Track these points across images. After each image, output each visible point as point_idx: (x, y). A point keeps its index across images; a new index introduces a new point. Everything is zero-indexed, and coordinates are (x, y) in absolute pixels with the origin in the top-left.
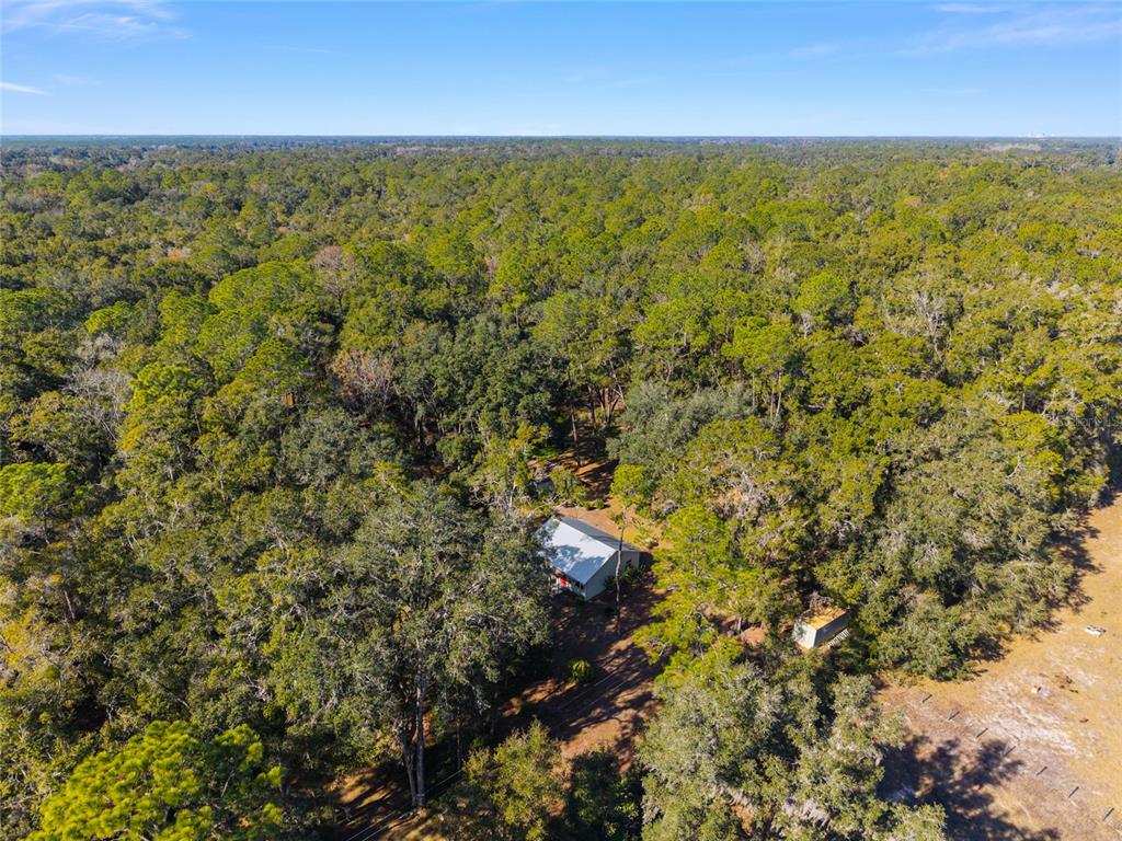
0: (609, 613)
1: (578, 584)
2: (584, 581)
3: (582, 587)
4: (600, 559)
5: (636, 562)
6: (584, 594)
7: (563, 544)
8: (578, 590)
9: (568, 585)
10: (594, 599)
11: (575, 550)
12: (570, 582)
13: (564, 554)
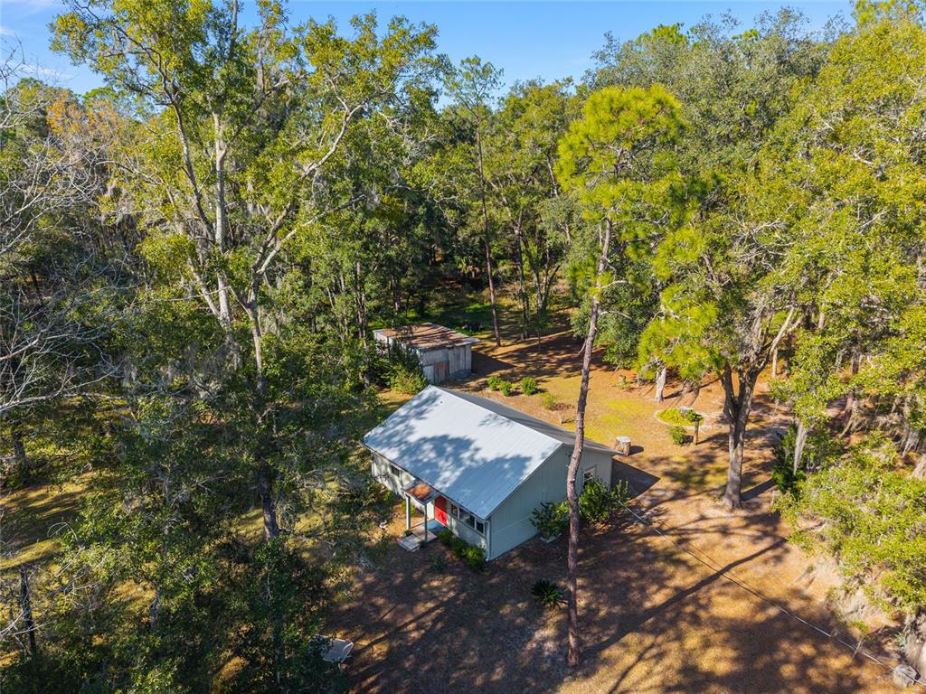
0: (543, 593)
1: (471, 520)
2: (482, 513)
3: (480, 527)
4: (520, 462)
5: (604, 474)
6: (483, 543)
7: (440, 433)
8: (469, 534)
9: (451, 522)
10: (506, 557)
11: (463, 444)
12: (454, 515)
13: (440, 452)
